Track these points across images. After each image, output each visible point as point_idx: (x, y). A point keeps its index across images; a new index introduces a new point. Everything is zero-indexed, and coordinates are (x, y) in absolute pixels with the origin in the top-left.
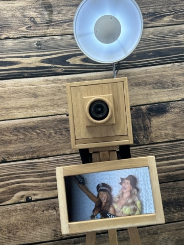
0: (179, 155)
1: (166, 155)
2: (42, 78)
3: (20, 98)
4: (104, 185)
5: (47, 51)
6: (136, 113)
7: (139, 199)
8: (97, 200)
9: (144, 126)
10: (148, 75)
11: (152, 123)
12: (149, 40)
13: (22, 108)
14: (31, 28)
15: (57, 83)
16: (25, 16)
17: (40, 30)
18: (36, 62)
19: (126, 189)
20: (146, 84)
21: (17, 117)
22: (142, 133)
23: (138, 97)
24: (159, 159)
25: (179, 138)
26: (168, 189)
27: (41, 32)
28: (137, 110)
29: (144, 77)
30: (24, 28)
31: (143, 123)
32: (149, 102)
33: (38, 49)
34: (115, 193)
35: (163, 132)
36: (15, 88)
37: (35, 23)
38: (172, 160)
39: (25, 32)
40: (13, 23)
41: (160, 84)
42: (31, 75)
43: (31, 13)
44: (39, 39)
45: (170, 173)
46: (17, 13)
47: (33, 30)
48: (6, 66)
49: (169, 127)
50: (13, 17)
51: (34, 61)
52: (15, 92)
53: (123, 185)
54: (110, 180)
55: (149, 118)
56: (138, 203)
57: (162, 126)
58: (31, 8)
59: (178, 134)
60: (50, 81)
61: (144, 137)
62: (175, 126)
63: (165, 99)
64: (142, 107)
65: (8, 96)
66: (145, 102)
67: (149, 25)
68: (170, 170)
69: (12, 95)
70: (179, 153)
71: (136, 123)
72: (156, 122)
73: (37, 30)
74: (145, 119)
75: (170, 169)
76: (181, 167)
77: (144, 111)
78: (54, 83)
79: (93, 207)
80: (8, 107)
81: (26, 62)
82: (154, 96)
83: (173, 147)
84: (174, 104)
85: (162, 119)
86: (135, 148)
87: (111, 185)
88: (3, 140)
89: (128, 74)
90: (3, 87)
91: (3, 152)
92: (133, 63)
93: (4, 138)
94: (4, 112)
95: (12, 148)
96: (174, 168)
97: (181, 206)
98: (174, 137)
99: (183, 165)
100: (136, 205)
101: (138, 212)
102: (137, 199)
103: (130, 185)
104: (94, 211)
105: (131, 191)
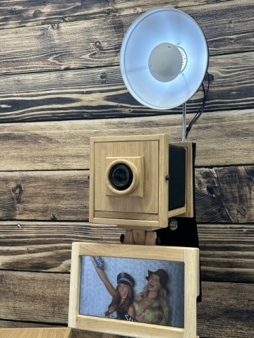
2: (104, 121)
3: (77, 143)
4: (127, 276)
5: (113, 86)
6: (229, 176)
7: (168, 305)
8: (116, 294)
9: (240, 197)
11: (253, 192)
13: (78, 157)
14: (96, 56)
15: (122, 127)
16: (90, 41)
17: (106, 57)
18: (99, 99)
19: (152, 286)
20: (248, 135)
21: (72, 167)
22: (236, 206)
23: (234, 153)
27: (107, 60)
28: (231, 172)
29: (245, 124)
30: (87, 56)
31: (239, 192)
32: (250, 162)
33: (103, 83)
34: (139, 289)
36: (73, 131)
37: (101, 48)
39: (88, 60)
40: (75, 49)
42: (91, 115)
43: (97, 37)
44: (104, 70)
46: (81, 37)
47: (98, 58)
48: (63, 104)
50: (75, 43)
51: (96, 99)
52: (72, 137)
53: (150, 280)
54: (135, 270)
55: (248, 185)
56: (166, 309)
58: (98, 29)
60: (113, 124)
61: (238, 211)
64: (240, 168)
65: (64, 141)
66: (245, 161)
69: (68, 141)
71: (229, 190)
73: (103, 57)
74: (242, 186)
77: (243, 174)
78: (119, 127)
79: (110, 302)
80: (63, 154)
81: (87, 100)
86: (223, 226)
87: (135, 277)
88: (54, 194)
89: (221, 119)
90: (59, 129)
91: (54, 209)
92: (231, 102)
93: (57, 192)
94: (58, 160)
95: (63, 204)
100: (163, 312)
101: (164, 321)
102: (165, 303)
103: (158, 283)
104: (110, 307)
105: (159, 291)
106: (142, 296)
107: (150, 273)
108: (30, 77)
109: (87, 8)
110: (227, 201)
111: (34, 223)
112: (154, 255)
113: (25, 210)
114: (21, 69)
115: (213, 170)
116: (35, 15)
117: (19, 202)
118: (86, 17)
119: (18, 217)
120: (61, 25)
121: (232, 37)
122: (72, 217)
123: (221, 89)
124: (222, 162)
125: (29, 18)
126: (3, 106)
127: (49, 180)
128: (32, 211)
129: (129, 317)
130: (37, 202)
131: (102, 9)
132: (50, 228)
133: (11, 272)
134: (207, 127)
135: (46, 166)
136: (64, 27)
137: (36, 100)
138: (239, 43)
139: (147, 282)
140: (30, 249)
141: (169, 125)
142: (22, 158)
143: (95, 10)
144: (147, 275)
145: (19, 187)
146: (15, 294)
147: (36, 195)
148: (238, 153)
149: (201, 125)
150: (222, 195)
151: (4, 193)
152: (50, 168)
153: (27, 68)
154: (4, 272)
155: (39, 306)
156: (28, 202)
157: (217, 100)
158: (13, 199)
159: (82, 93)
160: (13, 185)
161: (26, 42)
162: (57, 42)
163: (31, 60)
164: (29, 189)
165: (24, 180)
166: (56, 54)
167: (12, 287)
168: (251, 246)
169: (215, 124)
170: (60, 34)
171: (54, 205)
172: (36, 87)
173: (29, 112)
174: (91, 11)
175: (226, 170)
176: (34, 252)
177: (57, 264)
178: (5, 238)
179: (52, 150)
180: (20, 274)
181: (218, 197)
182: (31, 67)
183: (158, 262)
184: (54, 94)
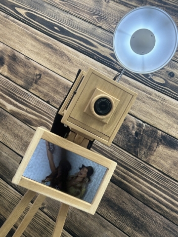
0: (163, 188)
1: (152, 180)
2: (103, 66)
6: (150, 132)
9: (150, 146)
11: (158, 148)
15: (110, 74)
18: (107, 52)
19: (81, 174)
20: (174, 117)
22: (145, 150)
23: (161, 122)
24: (145, 179)
25: (172, 175)
26: (136, 205)
28: (153, 131)
29: (176, 110)
30: (114, 26)
31: (151, 143)
32: (166, 131)
35: (162, 161)
36: (84, 62)
38: (154, 187)
39: (113, 28)
40: (110, 19)
42: (98, 59)
45: (146, 196)
49: (169, 162)
50: (112, 15)
52: (82, 64)
55: (158, 143)
56: (84, 190)
57: (165, 156)
59: (173, 172)
60: (107, 70)
61: (144, 153)
62: (175, 164)
64: (159, 131)
65: (76, 64)
66: (164, 129)
68: (147, 193)
69: (78, 65)
70: (164, 187)
71: (146, 139)
72: (162, 149)
74: (154, 142)
75: (147, 192)
76: (157, 198)
77: (158, 136)
78: (109, 73)
80: (72, 71)
81: (101, 49)
82: (174, 130)
83: (161, 178)
85: (168, 151)
88: (56, 89)
89: (164, 100)
90: (78, 56)
91: (51, 96)
92: (175, 94)
93: (58, 89)
94: (67, 73)
95: (57, 97)
96: (151, 194)
97: (136, 226)
98: (168, 171)
99: (160, 198)
100: (81, 191)
101: (79, 196)
102: (85, 186)
103: (86, 173)
104: (47, 177)
105: (84, 178)
106: (72, 178)
107: (83, 166)
108: (79, 20)
110: (142, 144)
111: (37, 98)
112: (93, 158)
113: (36, 88)
114: (76, 13)
115: (144, 124)
117: (36, 83)
118: (126, 5)
119: (31, 90)
120: (111, 1)
123: (175, 84)
124: (152, 123)
126: (56, 28)
127: (57, 80)
128: (40, 91)
130: (45, 88)
131: (137, 5)
132: (44, 106)
133: (12, 116)
134: (155, 100)
135: (60, 72)
136: (112, 3)
137: (74, 34)
140: (28, 110)
141: (135, 87)
142: (50, 61)
143: (133, 3)
145: (40, 75)
146: (8, 128)
147: (46, 84)
148: (162, 123)
149: (152, 97)
150: (141, 140)
151: (31, 74)
152: (61, 74)
153: (79, 14)
154: (8, 114)
155: (16, 141)
156: (40, 86)
157: (168, 89)
158: (34, 79)
160: (37, 72)
162: (103, 9)
163: (84, 11)
164: (44, 79)
165: (45, 73)
166: (99, 15)
167: (8, 124)
168: (140, 174)
169: (160, 101)
170: (107, 6)
171: (52, 95)
172: (78, 28)
173: (67, 38)
174: (131, 3)
175: (151, 128)
176: (29, 113)
177: (37, 125)
178: (19, 97)
179: (68, 65)
180: (16, 119)
181: (138, 140)
182: (82, 16)
183: (91, 162)
184: (86, 36)
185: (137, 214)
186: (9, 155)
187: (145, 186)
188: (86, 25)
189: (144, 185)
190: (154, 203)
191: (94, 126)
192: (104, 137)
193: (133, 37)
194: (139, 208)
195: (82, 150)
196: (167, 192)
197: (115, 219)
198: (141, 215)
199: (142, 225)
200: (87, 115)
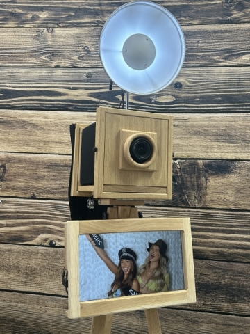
0: (240, 229)
1: (222, 225)
2: (86, 113)
3: (60, 131)
6: (189, 168)
8: (118, 271)
9: (198, 185)
10: (211, 123)
11: (208, 182)
12: (219, 82)
13: (61, 143)
14: (84, 58)
16: (79, 45)
17: (93, 60)
20: (207, 134)
21: (54, 152)
22: (194, 193)
24: (212, 229)
25: (242, 207)
26: (219, 269)
27: (93, 63)
28: (192, 164)
29: (205, 126)
30: (76, 58)
31: (197, 181)
32: (208, 157)
33: (88, 81)
34: (141, 262)
35: (222, 196)
36: (58, 121)
37: (89, 52)
38: (229, 234)
39: (77, 61)
40: (66, 51)
41: (226, 137)
42: (75, 108)
43: (86, 42)
44: (90, 71)
45: (225, 250)
46: (72, 41)
47: (86, 60)
48: (51, 96)
49: (230, 192)
51: (82, 94)
52: (56, 125)
54: (136, 244)
55: (205, 176)
56: (166, 276)
57: (222, 188)
58: (87, 35)
59: (241, 202)
61: (196, 198)
62: (239, 191)
63: (230, 156)
64: (199, 161)
65: (49, 128)
66: (204, 156)
67: (221, 64)
68: (224, 246)
69: (52, 128)
70: (240, 226)
71: (189, 179)
72: (214, 182)
73: (90, 60)
74: (200, 178)
75: (224, 244)
76: (240, 245)
77: (201, 167)
80: (47, 139)
81: (73, 94)
82: (216, 150)
83: (232, 217)
84: (241, 164)
85: (222, 180)
86: (182, 209)
87: (136, 250)
88: (36, 174)
89: (185, 120)
90: (46, 117)
91: (34, 187)
93: (38, 172)
94: (42, 145)
95: (43, 184)
96: (230, 244)
97: (233, 295)
98: (236, 205)
99: (243, 243)
100: (164, 279)
101: (165, 287)
102: (166, 271)
103: (158, 252)
104: (113, 285)
105: (159, 261)
106: (145, 268)
107: (150, 244)
108: (23, 71)
109: (79, 17)
110: (187, 188)
111: (14, 199)
112: (158, 226)
113: (7, 187)
114: (16, 63)
115: (177, 162)
116: (33, 19)
117: (2, 180)
118: (77, 25)
120: (55, 29)
121: (199, 54)
122: (51, 196)
123: (188, 95)
124: (185, 155)
125: (27, 20)
127: (31, 162)
128: (13, 189)
129: (134, 291)
130: (19, 181)
131: (93, 20)
132: (28, 205)
135: (31, 149)
136: (58, 31)
137: (26, 91)
138: (205, 60)
139: (148, 254)
140: (9, 223)
142: (9, 141)
143: (86, 20)
144: (148, 247)
145: (3, 166)
147: (19, 174)
148: (198, 149)
150: (183, 183)
152: (33, 151)
153: (21, 63)
155: (13, 275)
156: (11, 180)
157: (184, 105)
159: (69, 88)
161: (22, 40)
162: (50, 43)
163: (25, 56)
164: (12, 169)
165: (9, 160)
166: (48, 53)
168: (204, 227)
169: (180, 123)
170: (53, 36)
171: (35, 184)
172: (28, 80)
173: (19, 101)
174: (83, 21)
175: (188, 162)
176: (12, 226)
177: (32, 237)
179: (37, 135)
181: (180, 185)
182: (25, 63)
183: (157, 233)
184: (43, 87)
185: (226, 279)
186: (10, 301)
187: (219, 239)
188: (36, 73)
189: (215, 238)
190: (239, 254)
191: (140, 183)
192: (160, 191)
193: (125, 51)
194: (225, 271)
195: (139, 224)
196: (247, 231)
197: (202, 302)
198: (232, 279)
199: (239, 290)
200: (125, 172)
